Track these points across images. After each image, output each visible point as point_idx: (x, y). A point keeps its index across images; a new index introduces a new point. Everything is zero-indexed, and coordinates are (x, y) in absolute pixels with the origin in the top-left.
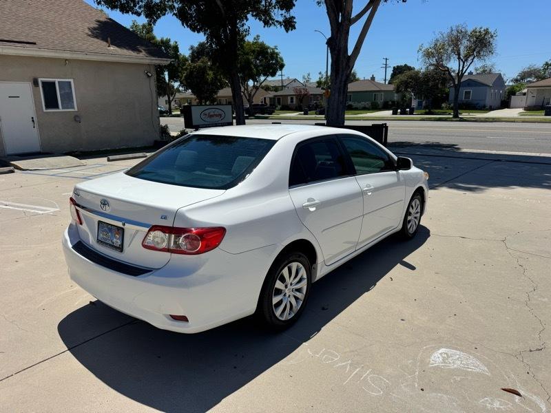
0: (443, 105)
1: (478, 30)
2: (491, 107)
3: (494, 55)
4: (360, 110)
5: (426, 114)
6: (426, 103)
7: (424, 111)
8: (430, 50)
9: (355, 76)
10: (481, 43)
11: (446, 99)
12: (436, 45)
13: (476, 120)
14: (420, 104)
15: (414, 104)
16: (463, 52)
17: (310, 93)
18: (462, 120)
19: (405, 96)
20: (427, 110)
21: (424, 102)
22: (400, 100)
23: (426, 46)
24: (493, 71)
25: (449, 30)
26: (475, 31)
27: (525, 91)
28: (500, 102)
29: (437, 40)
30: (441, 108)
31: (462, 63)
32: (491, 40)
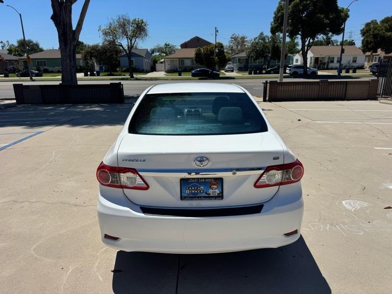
0: (118, 69)
1: (137, 20)
2: (147, 71)
3: (147, 37)
4: (55, 73)
5: (108, 75)
6: (105, 68)
7: (106, 73)
8: (107, 31)
9: (38, 46)
10: (140, 29)
11: (118, 65)
12: (110, 27)
13: (146, 79)
14: (101, 68)
15: (97, 68)
16: (129, 33)
17: (5, 59)
18: (137, 79)
19: (88, 63)
20: (109, 73)
21: (104, 67)
22: (85, 66)
23: (103, 27)
24: (138, 47)
25: (117, 18)
26: (135, 20)
27: (163, 60)
28: (150, 67)
29: (111, 24)
30: (117, 72)
31: (129, 41)
32: (145, 27)
